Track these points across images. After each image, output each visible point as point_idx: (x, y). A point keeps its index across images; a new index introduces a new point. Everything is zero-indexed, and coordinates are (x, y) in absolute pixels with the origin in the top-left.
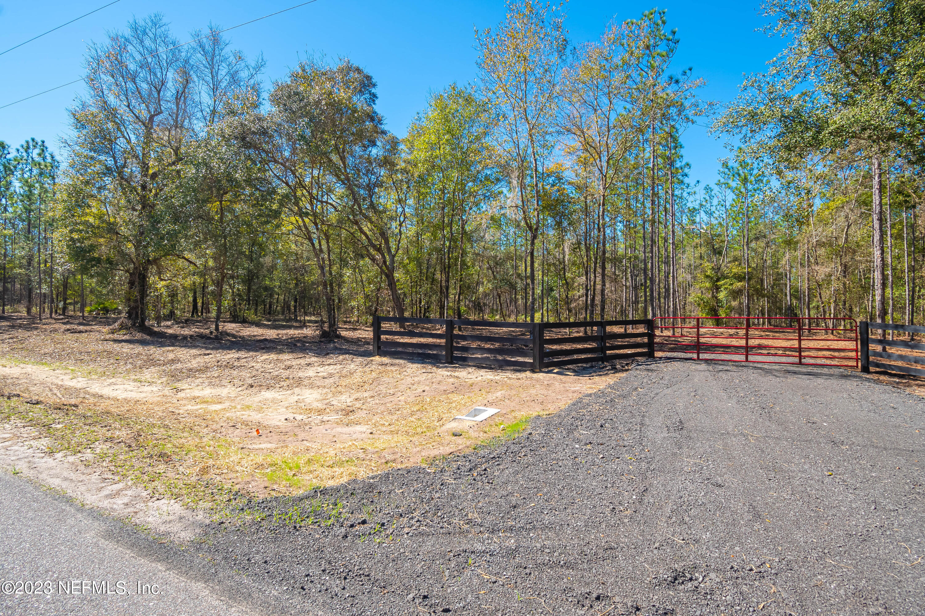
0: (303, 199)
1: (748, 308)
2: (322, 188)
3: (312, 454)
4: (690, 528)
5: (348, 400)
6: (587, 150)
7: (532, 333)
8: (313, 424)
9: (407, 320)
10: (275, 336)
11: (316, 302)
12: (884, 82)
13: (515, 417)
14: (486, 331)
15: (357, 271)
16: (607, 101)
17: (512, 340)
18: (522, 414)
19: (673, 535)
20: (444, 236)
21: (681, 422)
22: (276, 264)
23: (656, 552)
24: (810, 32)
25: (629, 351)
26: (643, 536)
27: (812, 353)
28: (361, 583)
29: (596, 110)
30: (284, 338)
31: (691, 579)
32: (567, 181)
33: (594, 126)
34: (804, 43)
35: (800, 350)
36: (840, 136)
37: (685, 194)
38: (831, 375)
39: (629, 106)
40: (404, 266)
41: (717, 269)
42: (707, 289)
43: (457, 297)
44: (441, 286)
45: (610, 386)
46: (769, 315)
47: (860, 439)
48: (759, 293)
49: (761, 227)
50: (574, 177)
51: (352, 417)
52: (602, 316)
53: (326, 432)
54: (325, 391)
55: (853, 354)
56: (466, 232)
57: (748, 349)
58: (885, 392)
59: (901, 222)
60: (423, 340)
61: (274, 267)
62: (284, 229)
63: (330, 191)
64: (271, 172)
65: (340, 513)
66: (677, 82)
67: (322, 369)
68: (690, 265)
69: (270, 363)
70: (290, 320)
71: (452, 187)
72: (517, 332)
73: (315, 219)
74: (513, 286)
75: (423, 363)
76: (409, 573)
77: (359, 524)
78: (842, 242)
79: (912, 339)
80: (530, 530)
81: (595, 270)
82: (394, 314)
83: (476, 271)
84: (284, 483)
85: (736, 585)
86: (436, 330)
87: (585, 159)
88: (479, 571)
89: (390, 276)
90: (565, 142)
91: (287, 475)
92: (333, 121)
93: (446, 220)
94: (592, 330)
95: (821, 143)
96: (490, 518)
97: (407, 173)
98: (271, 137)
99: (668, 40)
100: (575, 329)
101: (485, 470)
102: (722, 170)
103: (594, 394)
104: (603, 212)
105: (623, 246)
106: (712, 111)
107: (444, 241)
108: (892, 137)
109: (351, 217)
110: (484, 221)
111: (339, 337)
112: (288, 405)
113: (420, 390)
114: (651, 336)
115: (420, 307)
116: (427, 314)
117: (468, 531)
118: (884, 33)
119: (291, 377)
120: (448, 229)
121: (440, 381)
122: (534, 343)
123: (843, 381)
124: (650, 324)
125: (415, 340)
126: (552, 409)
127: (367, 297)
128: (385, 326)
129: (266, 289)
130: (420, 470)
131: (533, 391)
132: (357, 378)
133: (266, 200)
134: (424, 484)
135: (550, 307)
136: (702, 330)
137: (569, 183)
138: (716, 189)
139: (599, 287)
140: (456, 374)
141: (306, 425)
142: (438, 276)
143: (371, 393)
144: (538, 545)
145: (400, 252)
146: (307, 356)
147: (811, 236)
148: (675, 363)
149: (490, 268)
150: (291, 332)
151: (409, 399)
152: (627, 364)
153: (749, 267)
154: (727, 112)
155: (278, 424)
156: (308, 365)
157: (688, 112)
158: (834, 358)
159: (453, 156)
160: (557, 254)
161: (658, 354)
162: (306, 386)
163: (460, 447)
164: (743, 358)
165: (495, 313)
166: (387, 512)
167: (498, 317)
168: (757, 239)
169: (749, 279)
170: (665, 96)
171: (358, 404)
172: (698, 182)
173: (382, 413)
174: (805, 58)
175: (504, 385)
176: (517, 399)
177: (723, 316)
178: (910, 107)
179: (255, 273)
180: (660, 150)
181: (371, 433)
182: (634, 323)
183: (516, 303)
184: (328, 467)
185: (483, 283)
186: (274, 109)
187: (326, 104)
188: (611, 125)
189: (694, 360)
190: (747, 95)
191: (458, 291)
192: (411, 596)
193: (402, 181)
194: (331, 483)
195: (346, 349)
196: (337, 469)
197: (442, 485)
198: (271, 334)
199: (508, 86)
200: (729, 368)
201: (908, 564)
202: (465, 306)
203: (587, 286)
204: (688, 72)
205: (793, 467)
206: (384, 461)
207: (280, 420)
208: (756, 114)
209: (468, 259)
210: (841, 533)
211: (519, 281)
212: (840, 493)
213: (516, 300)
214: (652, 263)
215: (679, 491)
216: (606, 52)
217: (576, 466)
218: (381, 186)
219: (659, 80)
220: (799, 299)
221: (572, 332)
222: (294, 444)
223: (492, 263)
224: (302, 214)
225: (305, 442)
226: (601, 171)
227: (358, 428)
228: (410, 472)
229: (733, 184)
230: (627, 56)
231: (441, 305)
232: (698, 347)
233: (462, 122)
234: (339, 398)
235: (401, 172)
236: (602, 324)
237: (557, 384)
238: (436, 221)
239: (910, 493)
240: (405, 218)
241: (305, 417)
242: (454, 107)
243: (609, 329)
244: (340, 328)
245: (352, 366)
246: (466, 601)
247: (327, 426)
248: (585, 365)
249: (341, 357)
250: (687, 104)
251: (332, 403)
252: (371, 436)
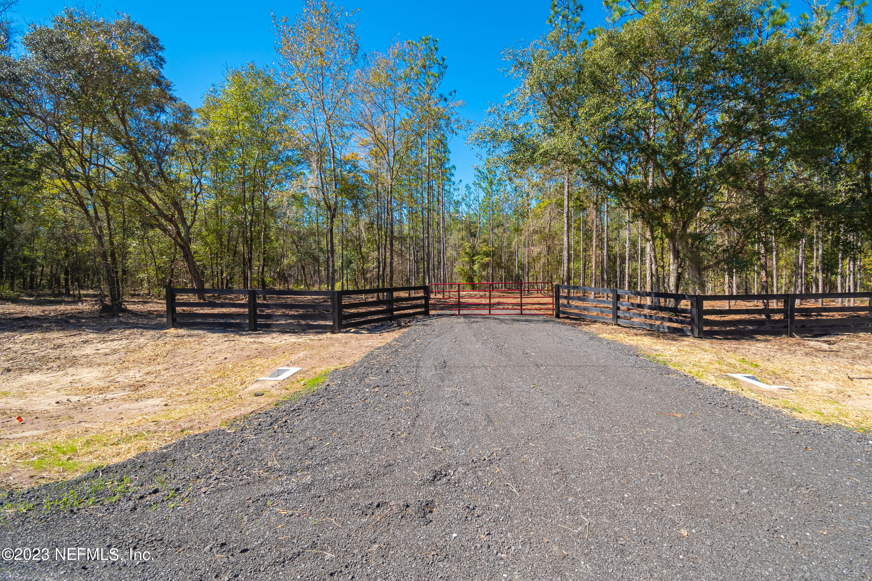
0: (72, 160)
1: (493, 276)
2: (97, 150)
3: (92, 435)
4: (446, 439)
5: (138, 375)
6: (378, 146)
7: (332, 299)
8: (93, 403)
9: (208, 291)
10: (39, 313)
11: (94, 275)
12: (572, 123)
13: (315, 373)
14: (290, 299)
15: (146, 241)
16: (392, 106)
17: (314, 306)
18: (322, 369)
19: (435, 446)
20: (245, 210)
21: (445, 362)
22: (37, 232)
23: (422, 460)
24: (530, 80)
25: (411, 311)
26: (413, 451)
27: (529, 307)
28: (153, 548)
29: (384, 112)
30: (52, 314)
31: (446, 475)
32: (361, 169)
33: (383, 125)
34: (527, 86)
35: (521, 305)
36: (546, 157)
37: (452, 190)
38: (538, 321)
39: (410, 113)
40: (202, 238)
41: (473, 248)
42: (467, 263)
43: (261, 269)
44: (244, 258)
45: (396, 340)
46: (505, 281)
47: (551, 361)
48: (499, 265)
49: (501, 218)
50: (367, 167)
51: (143, 392)
52: (391, 284)
53: (110, 410)
54: (107, 368)
55: (551, 306)
56: (268, 208)
57: (490, 306)
58: (567, 330)
59: (580, 219)
60: (225, 310)
61: (35, 235)
62: (46, 192)
63: (107, 153)
64: (25, 126)
65: (128, 488)
66: (445, 100)
67: (103, 346)
68: (455, 245)
69: (33, 343)
70: (60, 294)
71: (253, 163)
72: (320, 299)
73: (88, 183)
74: (316, 260)
75: (224, 332)
76: (206, 528)
77: (150, 494)
78: (547, 231)
79: (584, 295)
80: (325, 464)
81: (385, 246)
82: (192, 286)
83: (279, 244)
84: (56, 468)
85: (475, 472)
86: (240, 300)
87: (376, 152)
88: (277, 509)
89: (185, 248)
90: (359, 135)
91: (60, 460)
92: (109, 78)
93: (247, 195)
94: (383, 296)
95: (535, 161)
96: (288, 462)
97: (203, 145)
98: (26, 85)
99: (439, 64)
100: (371, 295)
101: (286, 422)
102: (477, 173)
103: (383, 347)
104: (391, 198)
105: (407, 228)
106: (469, 128)
107: (246, 215)
108: (576, 161)
109: (136, 184)
110: (285, 199)
111: (125, 311)
112: (60, 387)
113: (221, 358)
114: (427, 298)
115: (222, 279)
116: (230, 285)
117: (267, 478)
118: (574, 88)
119: (62, 356)
120: (250, 203)
121: (244, 348)
122: (334, 309)
123: (545, 324)
124: (427, 290)
125: (216, 311)
126: (348, 362)
127: (158, 268)
128: (181, 298)
129: (25, 260)
130: (219, 433)
131: (332, 349)
132: (148, 352)
133: (19, 158)
134: (224, 444)
135: (349, 277)
136: (462, 293)
137: (363, 172)
138: (473, 187)
139: (388, 260)
140: (260, 340)
141: (84, 405)
142: (240, 248)
143: (165, 366)
144: (331, 476)
145: (197, 223)
146: (84, 333)
147: (530, 226)
148: (443, 318)
149: (294, 242)
150: (62, 308)
151: (209, 368)
152: (409, 322)
153: (493, 246)
154: (478, 130)
155: (48, 408)
156: (85, 342)
157: (452, 125)
158: (541, 309)
159: (254, 134)
160: (355, 232)
161: (432, 312)
162: (82, 365)
163: (262, 406)
164: (487, 312)
165: (300, 283)
166: (182, 478)
167: (302, 287)
168: (498, 226)
169: (493, 255)
170: (437, 110)
171: (149, 378)
172: (461, 181)
173: (179, 384)
174: (527, 98)
175: (306, 346)
176: (318, 357)
177: (477, 282)
178: (585, 142)
179: (8, 242)
180: (434, 153)
181: (166, 405)
182: (416, 288)
183: (319, 274)
184: (111, 445)
185: (287, 256)
186: (29, 55)
187: (99, 58)
188: (396, 127)
189: (457, 315)
190: (491, 119)
191: (262, 263)
192: (208, 547)
193: (196, 151)
194: (116, 460)
195: (133, 323)
196: (123, 446)
197: (242, 442)
198: (35, 311)
199: (305, 76)
200: (478, 320)
201: (574, 438)
202: (271, 277)
203: (379, 259)
204: (453, 93)
205: (513, 385)
206: (179, 429)
207: (49, 404)
208: (496, 134)
209: (272, 234)
210: (538, 425)
211: (321, 254)
212: (539, 398)
213: (319, 272)
214: (428, 242)
215: (441, 413)
216: (391, 64)
217: (366, 406)
218: (173, 154)
219: (433, 96)
220: (523, 270)
221: (367, 298)
222: (69, 427)
223: (296, 238)
224: (69, 176)
225: (83, 424)
226: (389, 164)
227: (150, 402)
228: (208, 435)
229: (484, 185)
230: (408, 70)
231: (244, 276)
232: (459, 306)
233: (262, 102)
234: (126, 374)
235: (196, 143)
236: (391, 291)
237: (353, 341)
238: (236, 195)
239: (577, 393)
240: (201, 190)
241: (83, 397)
242: (254, 86)
243: (396, 294)
244: (127, 302)
245: (142, 340)
246: (263, 538)
247: (111, 404)
248: (377, 324)
249: (127, 332)
250: (453, 119)
251: (117, 380)
252: (166, 407)
